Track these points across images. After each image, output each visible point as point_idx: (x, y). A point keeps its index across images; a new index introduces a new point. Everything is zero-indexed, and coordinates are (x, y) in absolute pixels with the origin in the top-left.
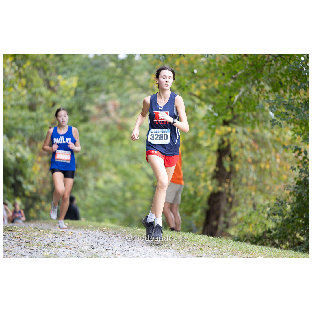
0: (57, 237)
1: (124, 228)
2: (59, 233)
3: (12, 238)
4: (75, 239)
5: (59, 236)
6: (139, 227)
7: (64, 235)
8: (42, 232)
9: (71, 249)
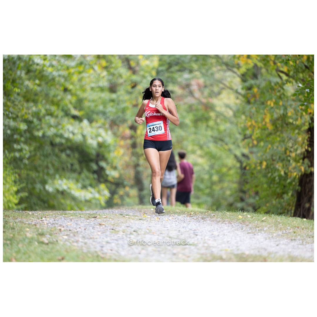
0: (143, 223)
1: (213, 212)
2: (146, 219)
3: (97, 225)
4: (162, 225)
5: (145, 222)
6: (229, 210)
7: (151, 221)
8: (127, 218)
9: (158, 235)
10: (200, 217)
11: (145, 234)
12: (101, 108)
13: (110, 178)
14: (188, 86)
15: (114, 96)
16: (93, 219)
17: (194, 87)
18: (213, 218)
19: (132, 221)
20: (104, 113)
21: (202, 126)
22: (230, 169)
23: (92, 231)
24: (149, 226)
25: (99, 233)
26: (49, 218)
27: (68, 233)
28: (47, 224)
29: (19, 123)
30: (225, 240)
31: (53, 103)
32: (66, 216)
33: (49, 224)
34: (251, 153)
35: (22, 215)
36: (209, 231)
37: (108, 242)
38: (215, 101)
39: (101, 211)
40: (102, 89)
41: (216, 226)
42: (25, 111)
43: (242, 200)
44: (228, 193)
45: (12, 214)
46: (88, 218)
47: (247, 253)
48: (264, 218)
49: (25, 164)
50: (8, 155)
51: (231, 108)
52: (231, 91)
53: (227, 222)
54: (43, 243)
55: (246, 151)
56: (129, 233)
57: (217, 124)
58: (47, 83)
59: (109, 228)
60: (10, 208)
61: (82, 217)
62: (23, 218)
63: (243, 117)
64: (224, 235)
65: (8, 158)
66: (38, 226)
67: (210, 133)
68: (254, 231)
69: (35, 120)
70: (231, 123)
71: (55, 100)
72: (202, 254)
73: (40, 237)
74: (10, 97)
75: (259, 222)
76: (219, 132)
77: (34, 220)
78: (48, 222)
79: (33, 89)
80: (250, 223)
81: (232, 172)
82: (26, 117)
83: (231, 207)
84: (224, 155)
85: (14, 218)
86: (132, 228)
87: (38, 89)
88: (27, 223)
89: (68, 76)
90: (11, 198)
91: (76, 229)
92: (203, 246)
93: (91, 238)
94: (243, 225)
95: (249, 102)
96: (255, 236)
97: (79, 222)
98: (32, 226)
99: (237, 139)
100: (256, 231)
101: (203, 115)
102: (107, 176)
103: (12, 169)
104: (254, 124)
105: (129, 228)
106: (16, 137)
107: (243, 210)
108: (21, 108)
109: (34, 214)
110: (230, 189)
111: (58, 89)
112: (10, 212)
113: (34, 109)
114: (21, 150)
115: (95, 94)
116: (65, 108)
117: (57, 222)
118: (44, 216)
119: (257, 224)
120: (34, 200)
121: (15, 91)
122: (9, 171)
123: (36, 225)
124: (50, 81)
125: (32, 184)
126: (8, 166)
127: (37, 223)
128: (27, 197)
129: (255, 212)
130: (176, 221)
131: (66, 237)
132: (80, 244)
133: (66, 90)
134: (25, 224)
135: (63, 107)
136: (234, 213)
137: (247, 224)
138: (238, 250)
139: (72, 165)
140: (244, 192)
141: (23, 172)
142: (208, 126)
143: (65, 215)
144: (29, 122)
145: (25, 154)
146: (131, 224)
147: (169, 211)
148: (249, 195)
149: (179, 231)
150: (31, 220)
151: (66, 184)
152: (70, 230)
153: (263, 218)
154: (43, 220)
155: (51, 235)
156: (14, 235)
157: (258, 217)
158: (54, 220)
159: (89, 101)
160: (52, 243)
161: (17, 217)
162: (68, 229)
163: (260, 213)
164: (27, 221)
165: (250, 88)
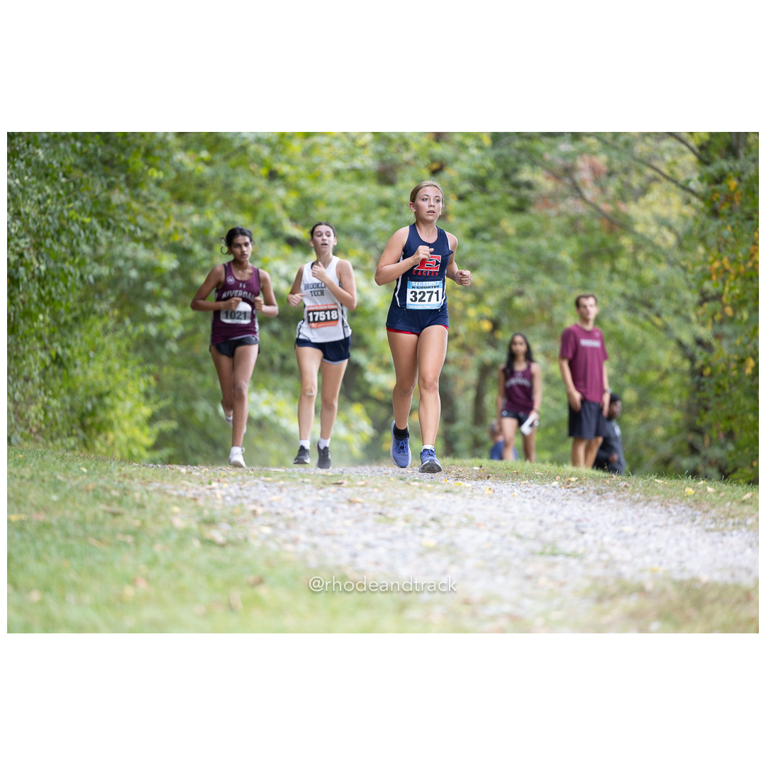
0: (454, 499)
1: (624, 478)
2: (461, 491)
3: (343, 503)
4: (499, 506)
5: (458, 498)
6: (660, 475)
7: (473, 495)
8: (415, 488)
9: (490, 530)
10: (593, 488)
11: (458, 527)
12: (357, 220)
13: (374, 391)
14: (569, 171)
15: (388, 193)
16: (333, 488)
17: (584, 175)
18: (622, 492)
19: (427, 495)
20: (364, 234)
21: (601, 269)
22: (666, 374)
23: (332, 515)
24: (470, 510)
25: (348, 523)
26: (226, 482)
27: (274, 520)
28: (223, 497)
29: (159, 253)
30: (652, 546)
31: (242, 207)
32: (269, 479)
33: (228, 499)
34: (718, 336)
35: (164, 475)
36: (614, 524)
37: (368, 546)
38: (633, 209)
39: (353, 470)
40: (360, 176)
41: (630, 512)
42: (173, 224)
43: (694, 450)
44: (660, 432)
45: (140, 471)
46: (322, 485)
47: (705, 578)
48: (748, 496)
49: (170, 353)
50: (130, 328)
51: (670, 228)
52: (673, 186)
53: (656, 504)
54: (211, 542)
55: (705, 333)
56: (419, 524)
57: (636, 264)
58: (227, 158)
59: (372, 510)
60: (134, 456)
61: (308, 483)
62: (165, 482)
63: (701, 250)
64: (650, 534)
65: (130, 337)
66: (201, 502)
67: (618, 286)
68: (721, 526)
69: (197, 248)
70: (672, 264)
71: (248, 198)
72: (596, 579)
73: (205, 528)
74: (139, 190)
75: (735, 504)
76: (642, 284)
77: (193, 488)
78: (224, 493)
79: (194, 171)
80: (713, 506)
81: (670, 382)
82: (177, 238)
83: (666, 467)
84: (651, 343)
85: (143, 482)
86: (428, 511)
87: (206, 171)
88: (175, 493)
89: (280, 142)
90: (137, 433)
91: (293, 511)
92: (599, 560)
93: (327, 535)
94: (695, 510)
95: (715, 213)
96: (725, 539)
97: (300, 495)
98: (188, 500)
99: (684, 303)
100: (727, 525)
101: (603, 243)
102: (369, 385)
103: (141, 364)
104: (727, 266)
105: (421, 512)
106: (150, 286)
107: (695, 474)
108: (165, 216)
109: (191, 473)
110: (666, 425)
111: (253, 173)
112: (135, 466)
113: (196, 220)
114: (160, 319)
115: (344, 186)
116: (271, 220)
117: (246, 493)
118: (216, 477)
119: (731, 509)
120: (192, 439)
121: (152, 176)
122: (133, 369)
123: (195, 499)
124: (236, 152)
125: (187, 400)
126: (131, 355)
127: (199, 495)
128: (175, 432)
129: (725, 478)
130: (534, 497)
131: (267, 530)
132: (302, 548)
133: (273, 175)
134: (170, 496)
135: (265, 216)
136: (674, 482)
137: (706, 507)
138: (682, 571)
139: (283, 357)
140: (699, 432)
141: (165, 370)
142: (613, 270)
143: (266, 476)
144: (182, 252)
145: (172, 329)
146: (424, 503)
147: (517, 473)
148: (711, 439)
149: (541, 522)
150: (185, 488)
151: (268, 403)
152: (278, 514)
153: (743, 495)
154: (214, 488)
155: (231, 523)
156: (143, 522)
157: (733, 491)
158: (241, 489)
159: (329, 204)
160: (234, 543)
161: (150, 480)
162: (273, 510)
163: (738, 484)
164: (175, 489)
165: (719, 179)
